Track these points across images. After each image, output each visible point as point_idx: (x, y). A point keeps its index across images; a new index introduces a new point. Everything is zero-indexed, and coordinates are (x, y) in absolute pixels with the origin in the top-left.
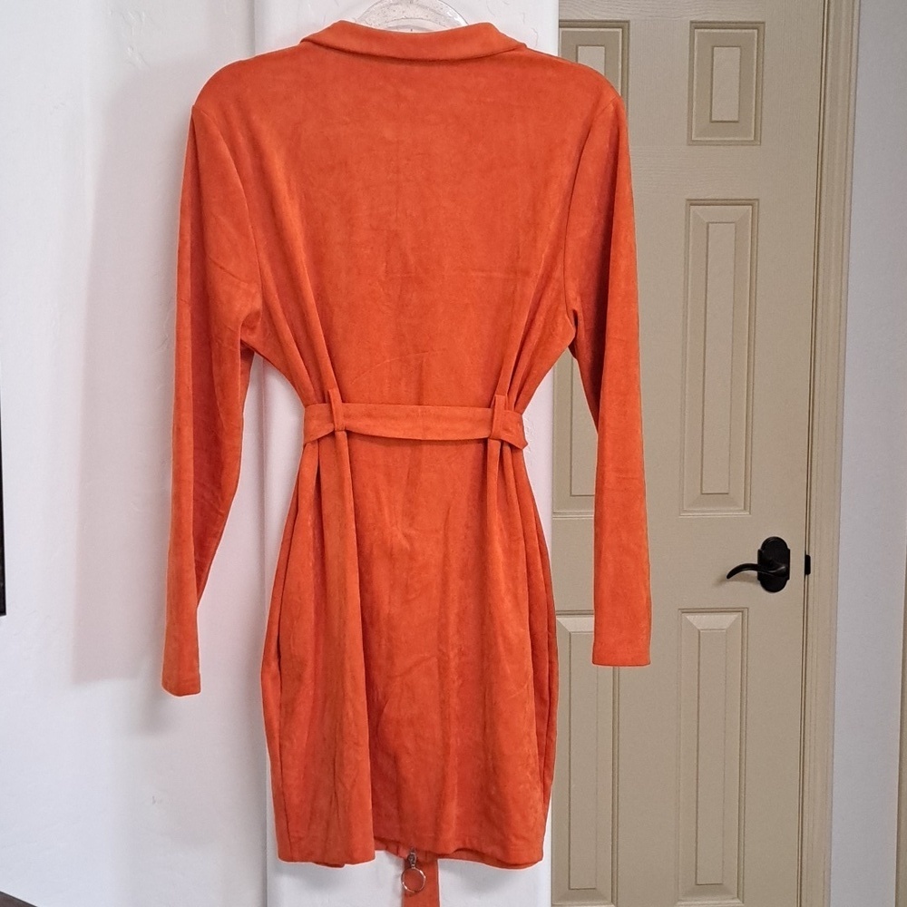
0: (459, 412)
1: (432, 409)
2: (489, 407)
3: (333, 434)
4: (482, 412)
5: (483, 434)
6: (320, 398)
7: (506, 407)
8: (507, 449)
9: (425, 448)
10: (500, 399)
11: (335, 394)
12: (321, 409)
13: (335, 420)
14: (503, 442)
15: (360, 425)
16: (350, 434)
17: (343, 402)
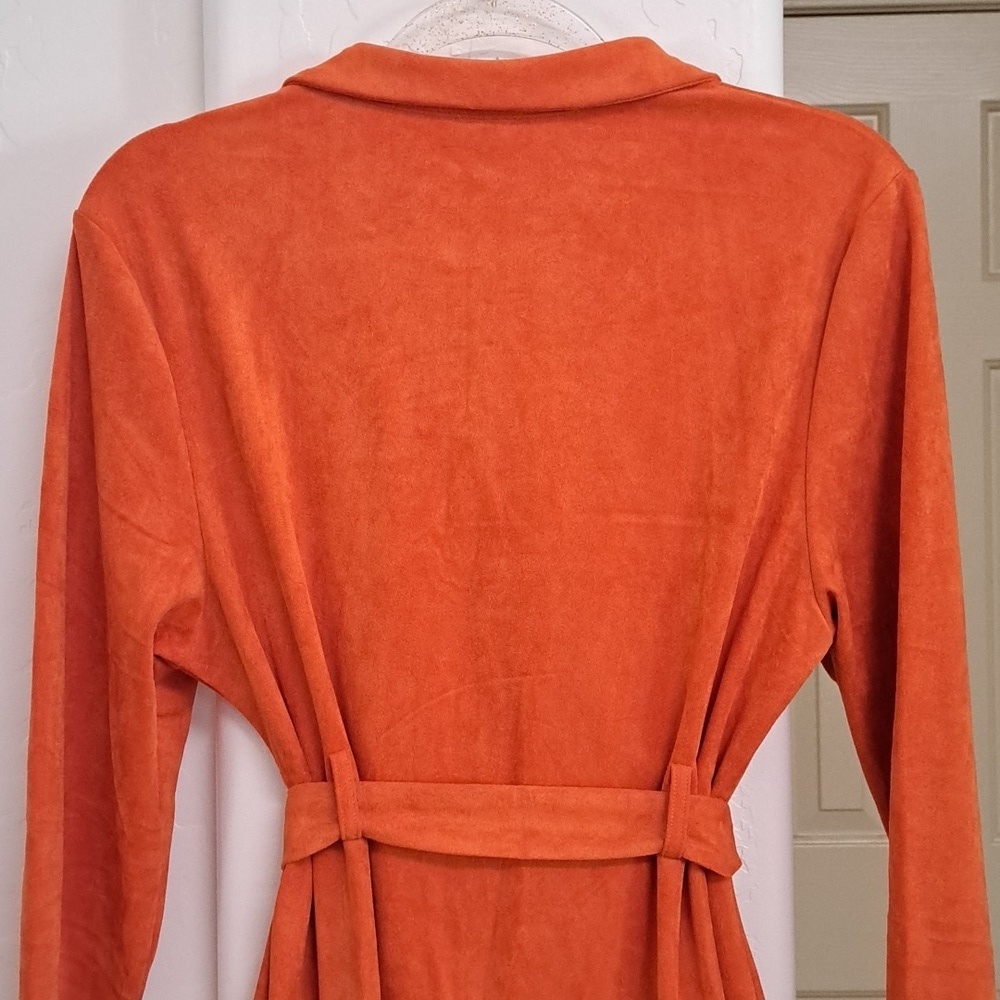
0: (594, 798)
1: (542, 794)
2: (659, 788)
3: (339, 845)
4: (644, 800)
5: (648, 848)
6: (316, 770)
7: (695, 787)
8: (698, 878)
9: (526, 871)
10: (681, 773)
11: (342, 762)
12: (316, 792)
13: (342, 820)
14: (688, 864)
15: (392, 829)
16: (373, 845)
17: (362, 778)
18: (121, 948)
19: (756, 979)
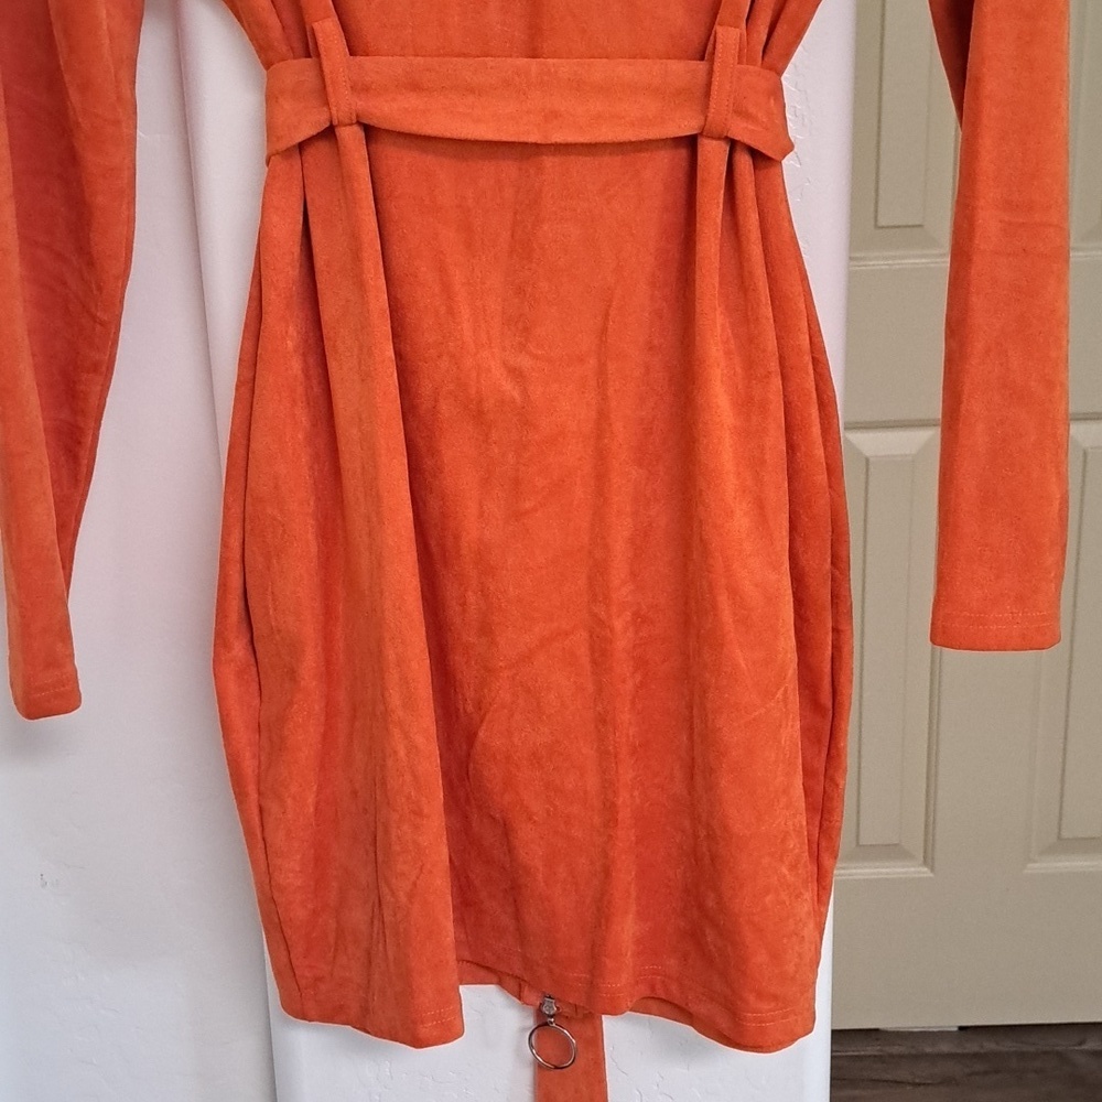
0: (626, 70)
1: (564, 67)
2: (702, 59)
3: (329, 133)
4: (683, 71)
5: (686, 126)
6: (298, 45)
7: (743, 56)
8: (744, 162)
9: (549, 162)
10: (729, 37)
11: (328, 30)
12: (297, 70)
13: (332, 100)
14: (733, 144)
15: (391, 110)
16: (371, 132)
17: (352, 53)
18: (91, 264)
19: (804, 278)
